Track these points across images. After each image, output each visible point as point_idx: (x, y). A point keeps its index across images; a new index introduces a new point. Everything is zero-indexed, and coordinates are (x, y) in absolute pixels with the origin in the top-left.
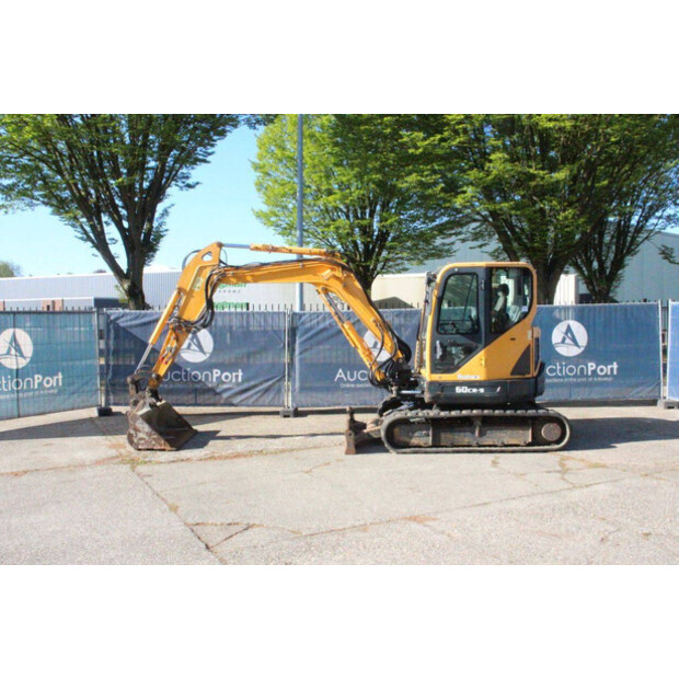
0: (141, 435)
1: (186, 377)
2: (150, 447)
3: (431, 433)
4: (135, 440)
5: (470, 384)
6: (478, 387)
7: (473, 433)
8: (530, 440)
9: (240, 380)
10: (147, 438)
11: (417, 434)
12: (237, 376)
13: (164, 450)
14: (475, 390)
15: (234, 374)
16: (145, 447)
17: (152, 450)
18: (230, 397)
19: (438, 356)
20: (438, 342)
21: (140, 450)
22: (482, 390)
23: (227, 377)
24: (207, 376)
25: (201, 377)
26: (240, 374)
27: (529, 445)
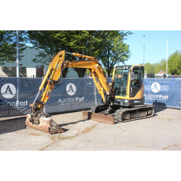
0: (53, 128)
1: (5, 105)
2: (56, 132)
3: (129, 115)
4: (51, 130)
5: (137, 100)
6: (139, 101)
7: (137, 114)
8: (147, 115)
9: (27, 105)
10: (55, 129)
11: (127, 116)
12: (25, 103)
13: (61, 132)
14: (138, 102)
15: (24, 102)
16: (55, 132)
17: (57, 133)
18: (23, 112)
19: (131, 92)
20: (131, 88)
21: (52, 134)
22: (139, 102)
23: (22, 104)
24: (14, 103)
25: (11, 104)
26: (27, 102)
27: (146, 116)
